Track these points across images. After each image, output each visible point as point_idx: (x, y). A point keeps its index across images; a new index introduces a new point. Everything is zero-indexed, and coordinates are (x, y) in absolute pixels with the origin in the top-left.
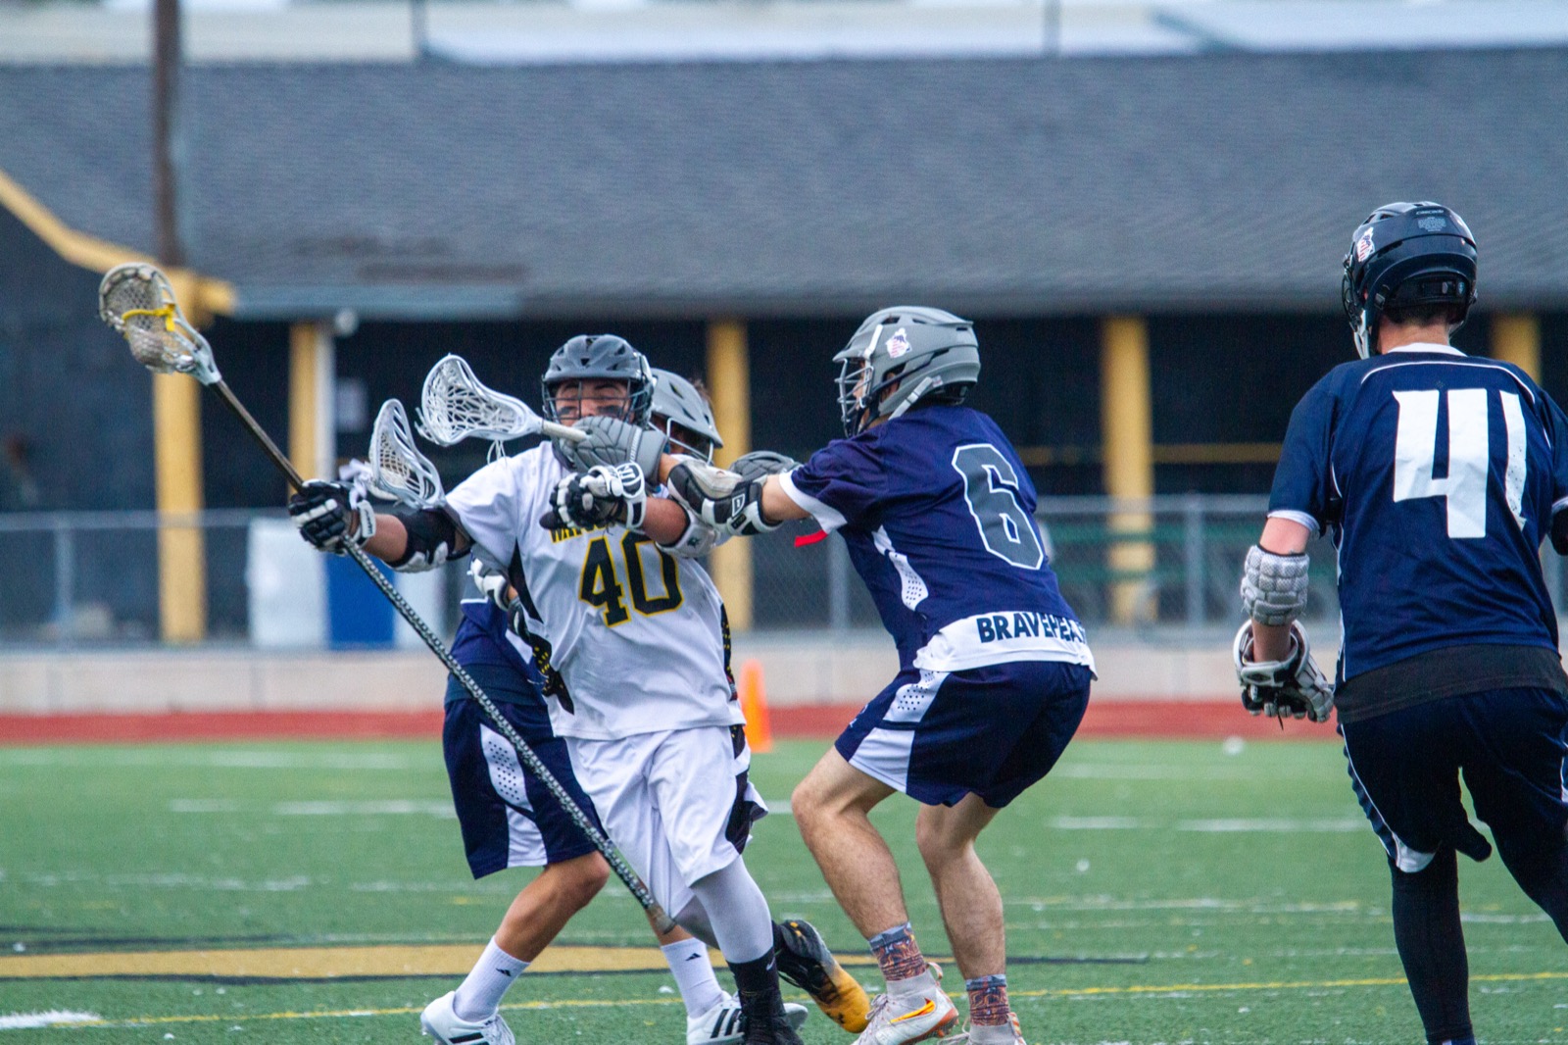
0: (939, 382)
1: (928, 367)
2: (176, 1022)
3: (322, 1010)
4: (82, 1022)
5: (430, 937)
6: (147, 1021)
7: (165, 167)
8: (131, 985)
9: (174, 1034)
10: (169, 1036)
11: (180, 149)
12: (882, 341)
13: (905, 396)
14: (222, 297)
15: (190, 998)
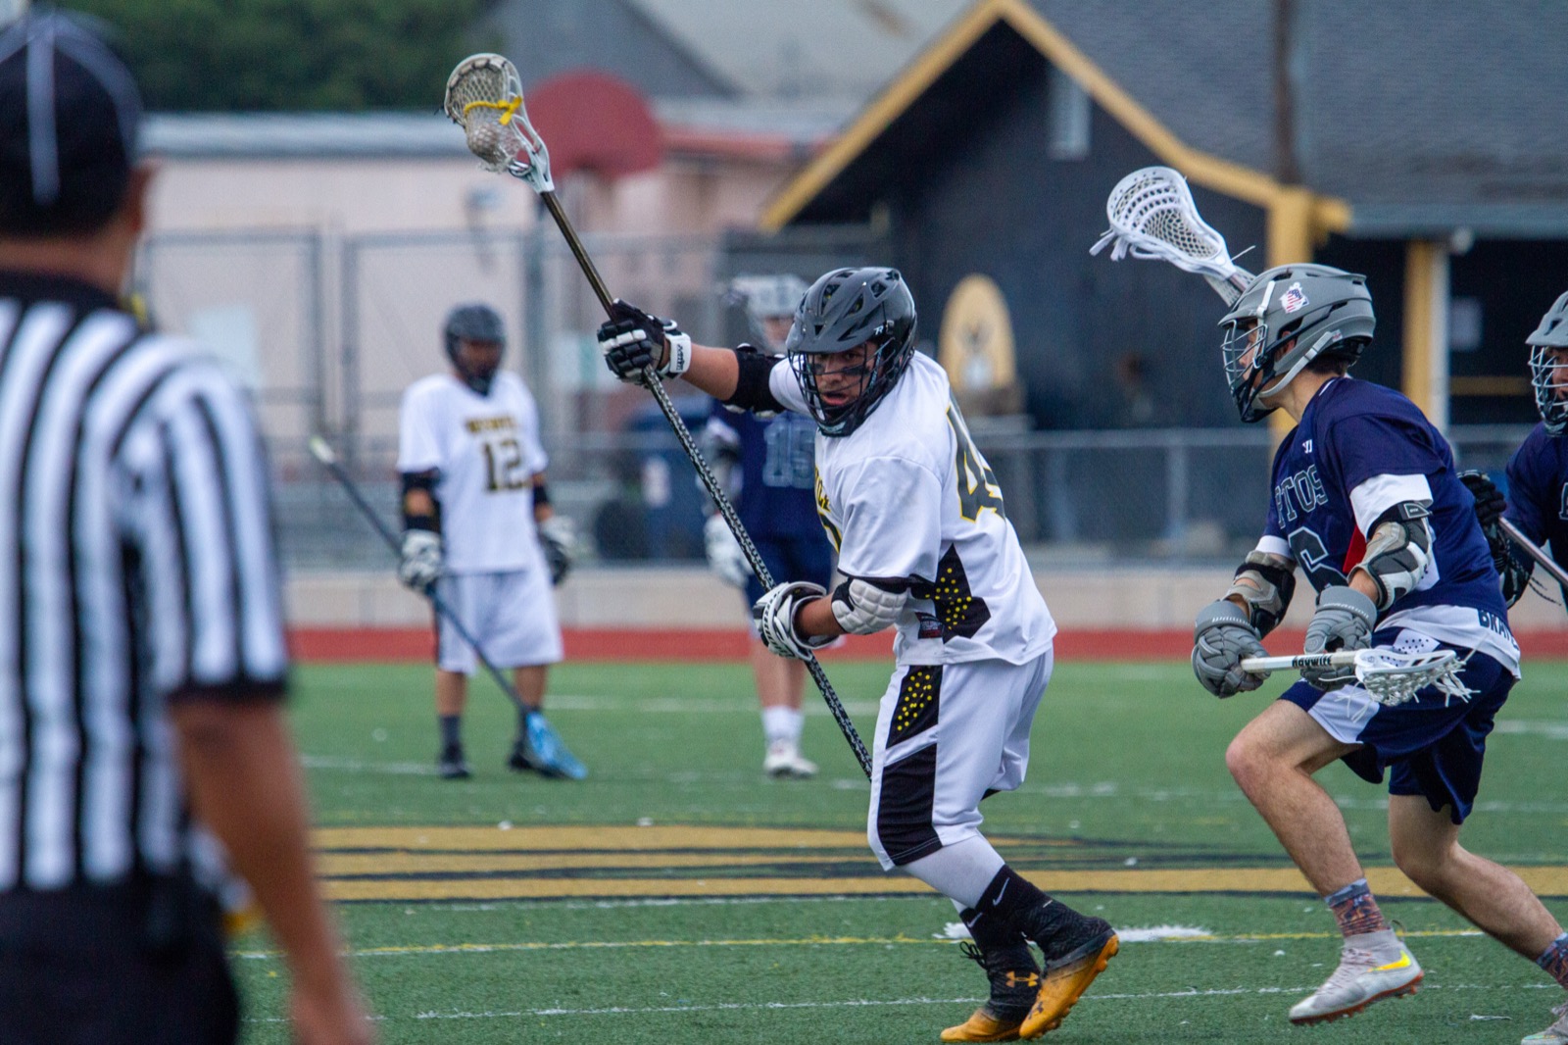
0: (1338, 336)
1: (1327, 320)
2: (1287, 939)
3: (1433, 929)
4: (1192, 937)
5: (1542, 857)
6: (1256, 938)
7: (1283, 85)
8: (1243, 900)
9: (1285, 950)
10: (1279, 953)
11: (1299, 68)
12: (1275, 296)
13: (1303, 353)
14: (1338, 215)
15: (1301, 916)
